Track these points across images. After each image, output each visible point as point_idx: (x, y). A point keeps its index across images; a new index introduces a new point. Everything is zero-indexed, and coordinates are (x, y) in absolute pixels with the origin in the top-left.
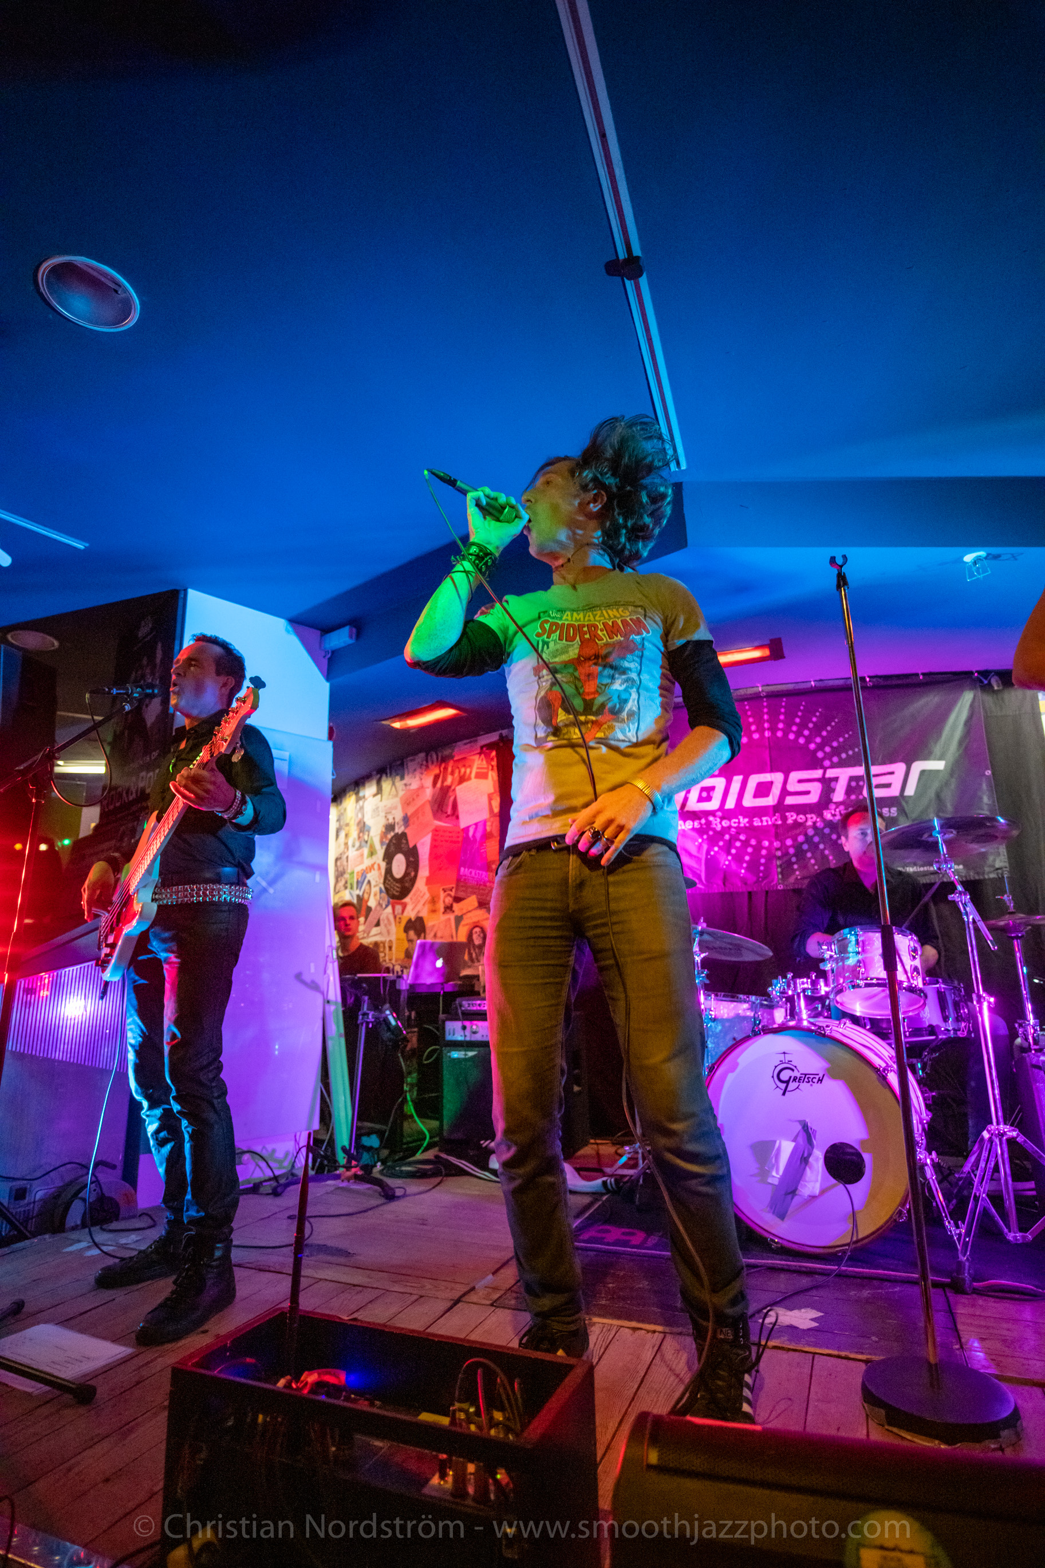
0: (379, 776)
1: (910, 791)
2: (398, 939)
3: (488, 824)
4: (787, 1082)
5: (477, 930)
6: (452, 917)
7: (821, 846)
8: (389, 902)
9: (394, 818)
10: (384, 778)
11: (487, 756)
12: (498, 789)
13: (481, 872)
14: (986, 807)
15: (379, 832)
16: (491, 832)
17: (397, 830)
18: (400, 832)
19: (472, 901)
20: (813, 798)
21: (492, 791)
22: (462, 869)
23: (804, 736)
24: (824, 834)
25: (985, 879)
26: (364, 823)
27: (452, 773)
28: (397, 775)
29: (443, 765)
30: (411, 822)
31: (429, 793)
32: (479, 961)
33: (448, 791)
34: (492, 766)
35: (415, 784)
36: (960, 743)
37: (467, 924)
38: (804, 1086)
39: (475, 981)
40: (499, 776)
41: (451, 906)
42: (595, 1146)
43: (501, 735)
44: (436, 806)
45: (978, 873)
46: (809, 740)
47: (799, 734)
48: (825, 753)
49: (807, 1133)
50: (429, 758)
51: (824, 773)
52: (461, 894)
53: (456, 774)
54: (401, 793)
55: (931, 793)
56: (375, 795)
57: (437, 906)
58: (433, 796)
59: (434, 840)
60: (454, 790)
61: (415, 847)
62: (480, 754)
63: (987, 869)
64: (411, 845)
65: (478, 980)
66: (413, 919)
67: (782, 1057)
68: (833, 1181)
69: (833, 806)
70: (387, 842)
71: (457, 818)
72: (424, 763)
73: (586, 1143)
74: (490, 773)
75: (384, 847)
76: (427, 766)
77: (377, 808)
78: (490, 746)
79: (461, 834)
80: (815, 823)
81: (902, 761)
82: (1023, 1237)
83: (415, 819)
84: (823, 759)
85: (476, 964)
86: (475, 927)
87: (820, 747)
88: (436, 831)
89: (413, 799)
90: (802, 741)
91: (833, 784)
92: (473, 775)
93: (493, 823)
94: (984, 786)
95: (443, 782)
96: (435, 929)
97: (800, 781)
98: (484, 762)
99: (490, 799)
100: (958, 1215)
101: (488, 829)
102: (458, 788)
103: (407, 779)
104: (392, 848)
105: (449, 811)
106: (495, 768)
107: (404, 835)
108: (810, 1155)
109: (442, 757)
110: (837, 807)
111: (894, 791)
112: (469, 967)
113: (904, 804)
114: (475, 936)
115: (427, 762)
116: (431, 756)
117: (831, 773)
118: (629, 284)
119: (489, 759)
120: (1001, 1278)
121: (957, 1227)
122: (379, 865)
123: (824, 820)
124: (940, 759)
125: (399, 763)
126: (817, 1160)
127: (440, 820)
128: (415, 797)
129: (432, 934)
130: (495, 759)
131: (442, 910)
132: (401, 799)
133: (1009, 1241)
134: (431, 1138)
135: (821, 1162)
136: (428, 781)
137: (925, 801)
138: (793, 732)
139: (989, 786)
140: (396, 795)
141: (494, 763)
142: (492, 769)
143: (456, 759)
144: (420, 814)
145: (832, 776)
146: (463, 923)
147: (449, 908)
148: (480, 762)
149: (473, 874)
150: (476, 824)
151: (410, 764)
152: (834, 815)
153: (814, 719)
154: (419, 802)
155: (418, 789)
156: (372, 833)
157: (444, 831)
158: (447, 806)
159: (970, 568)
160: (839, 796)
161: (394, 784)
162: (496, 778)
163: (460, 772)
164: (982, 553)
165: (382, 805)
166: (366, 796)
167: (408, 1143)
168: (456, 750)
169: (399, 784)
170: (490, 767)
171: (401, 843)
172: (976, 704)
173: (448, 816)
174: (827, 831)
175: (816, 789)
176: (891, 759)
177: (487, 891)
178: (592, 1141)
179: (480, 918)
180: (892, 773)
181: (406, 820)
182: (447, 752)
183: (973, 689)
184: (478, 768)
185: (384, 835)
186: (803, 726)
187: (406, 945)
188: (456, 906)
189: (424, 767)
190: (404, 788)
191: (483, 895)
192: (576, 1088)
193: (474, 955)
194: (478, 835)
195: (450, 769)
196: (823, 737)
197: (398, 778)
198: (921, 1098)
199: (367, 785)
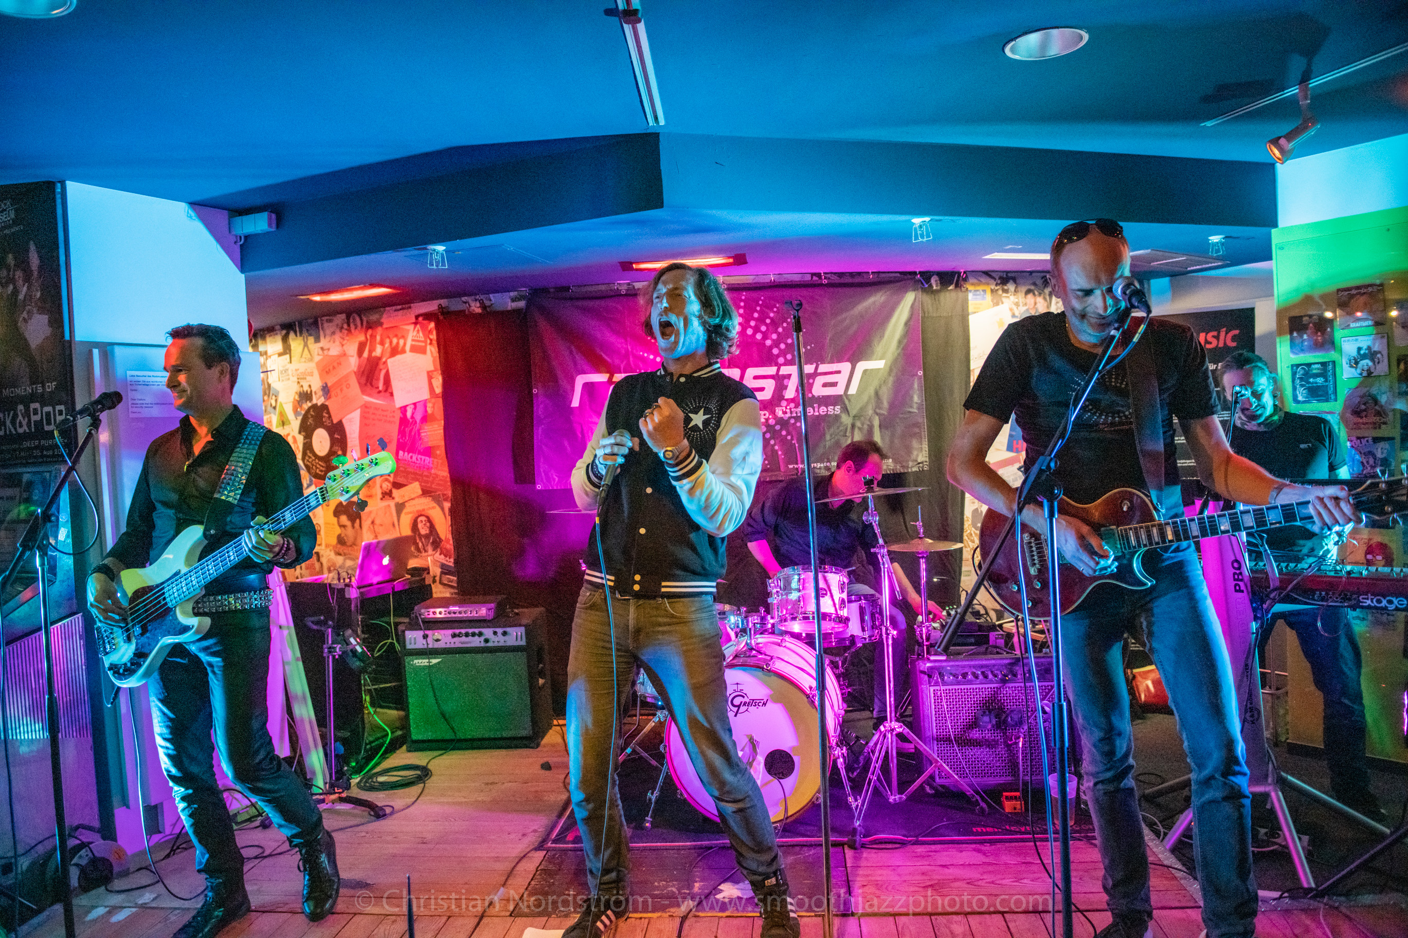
0: (284, 332)
1: (853, 390)
2: (326, 523)
3: (429, 405)
4: (739, 706)
5: (423, 518)
6: (392, 504)
7: (772, 442)
8: (311, 481)
9: (310, 386)
10: (292, 335)
11: (424, 328)
12: (439, 367)
13: (423, 457)
14: (915, 406)
15: (292, 399)
16: (433, 414)
17: (314, 401)
18: (319, 404)
19: (415, 488)
20: (766, 395)
21: (432, 368)
22: (401, 453)
23: (761, 332)
24: (775, 431)
25: (908, 473)
26: (269, 385)
27: (382, 343)
28: (310, 335)
29: (370, 332)
30: (333, 394)
31: (353, 362)
32: (426, 551)
33: (377, 364)
34: (431, 340)
35: (335, 350)
36: (900, 342)
37: (410, 513)
38: (751, 709)
39: (425, 575)
40: (439, 352)
41: (391, 491)
42: (559, 728)
43: (440, 306)
44: (363, 380)
45: (903, 467)
46: (765, 336)
47: (756, 330)
48: (780, 349)
49: (753, 744)
50: (351, 320)
51: (778, 370)
52: (400, 480)
53: (387, 345)
54: (317, 358)
55: (871, 391)
56: (280, 355)
57: (373, 491)
58: (359, 367)
59: (363, 417)
60: (385, 363)
61: (340, 423)
62: (416, 324)
63: (911, 464)
64: (335, 421)
65: (429, 573)
66: (344, 503)
67: (735, 687)
68: (770, 777)
69: (784, 403)
70: (303, 412)
71: (392, 394)
72: (345, 326)
73: (550, 726)
74: (428, 347)
75: (300, 418)
76: (349, 330)
77: (286, 371)
78: (428, 316)
79: (398, 415)
80: (767, 420)
81: (848, 361)
82: (900, 798)
83: (339, 391)
84: (778, 356)
85: (424, 554)
86: (421, 515)
87: (776, 344)
88: (365, 408)
89: (334, 368)
90: (759, 336)
91: (786, 381)
92: (408, 348)
93: (434, 404)
94: (916, 386)
95: (370, 352)
96: (373, 516)
97: (756, 378)
98: (421, 334)
99: (430, 377)
100: (857, 789)
101: (429, 410)
102: (390, 361)
103: (324, 342)
104: (310, 421)
105: (381, 386)
106: (435, 342)
107: (324, 407)
108: (753, 760)
109: (367, 322)
110: (788, 405)
111: (839, 390)
112: (416, 557)
113: (847, 402)
114: (420, 526)
115: (349, 325)
116: (354, 319)
117: (784, 370)
118: (627, 28)
119: (427, 333)
120: (883, 832)
121: (856, 800)
122: (294, 438)
123: (775, 417)
124: (881, 359)
125: (310, 321)
126: (759, 764)
127: (370, 395)
128: (335, 364)
129: (369, 522)
130: (434, 332)
131: (379, 496)
132: (318, 364)
133: (890, 803)
134: (392, 733)
135: (762, 765)
136: (352, 348)
137: (865, 398)
138: (751, 327)
139: (919, 384)
140: (311, 360)
141: (434, 336)
142: (431, 344)
143: (385, 326)
144: (345, 388)
145: (785, 373)
146: (405, 511)
147: (387, 495)
148: (415, 333)
149: (414, 458)
150: (415, 404)
151: (326, 325)
152: (785, 413)
153: (772, 315)
154: (343, 371)
155: (339, 356)
156: (280, 399)
157: (376, 409)
158: (378, 379)
159: (916, 229)
160: (790, 393)
161: (306, 345)
162: (436, 354)
163: (391, 343)
164: (927, 219)
165: (292, 367)
166: (269, 353)
167: (371, 742)
168: (385, 316)
169: (314, 347)
170: (429, 341)
171: (322, 417)
172: (916, 304)
173: (380, 392)
174: (778, 427)
175: (770, 385)
176: (839, 358)
177: (431, 479)
178: (555, 722)
179: (426, 507)
180: (839, 372)
181: (326, 390)
182: (374, 317)
183: (914, 290)
184: (413, 340)
185: (298, 404)
186: (761, 320)
187: (338, 531)
188: (395, 493)
189: (346, 332)
190: (321, 352)
191: (427, 482)
192: (541, 681)
193: (420, 545)
194: (418, 417)
195: (378, 338)
196: (779, 334)
197: (311, 340)
198: (839, 696)
199: (268, 339)
